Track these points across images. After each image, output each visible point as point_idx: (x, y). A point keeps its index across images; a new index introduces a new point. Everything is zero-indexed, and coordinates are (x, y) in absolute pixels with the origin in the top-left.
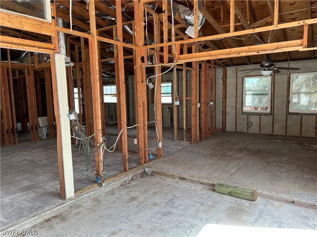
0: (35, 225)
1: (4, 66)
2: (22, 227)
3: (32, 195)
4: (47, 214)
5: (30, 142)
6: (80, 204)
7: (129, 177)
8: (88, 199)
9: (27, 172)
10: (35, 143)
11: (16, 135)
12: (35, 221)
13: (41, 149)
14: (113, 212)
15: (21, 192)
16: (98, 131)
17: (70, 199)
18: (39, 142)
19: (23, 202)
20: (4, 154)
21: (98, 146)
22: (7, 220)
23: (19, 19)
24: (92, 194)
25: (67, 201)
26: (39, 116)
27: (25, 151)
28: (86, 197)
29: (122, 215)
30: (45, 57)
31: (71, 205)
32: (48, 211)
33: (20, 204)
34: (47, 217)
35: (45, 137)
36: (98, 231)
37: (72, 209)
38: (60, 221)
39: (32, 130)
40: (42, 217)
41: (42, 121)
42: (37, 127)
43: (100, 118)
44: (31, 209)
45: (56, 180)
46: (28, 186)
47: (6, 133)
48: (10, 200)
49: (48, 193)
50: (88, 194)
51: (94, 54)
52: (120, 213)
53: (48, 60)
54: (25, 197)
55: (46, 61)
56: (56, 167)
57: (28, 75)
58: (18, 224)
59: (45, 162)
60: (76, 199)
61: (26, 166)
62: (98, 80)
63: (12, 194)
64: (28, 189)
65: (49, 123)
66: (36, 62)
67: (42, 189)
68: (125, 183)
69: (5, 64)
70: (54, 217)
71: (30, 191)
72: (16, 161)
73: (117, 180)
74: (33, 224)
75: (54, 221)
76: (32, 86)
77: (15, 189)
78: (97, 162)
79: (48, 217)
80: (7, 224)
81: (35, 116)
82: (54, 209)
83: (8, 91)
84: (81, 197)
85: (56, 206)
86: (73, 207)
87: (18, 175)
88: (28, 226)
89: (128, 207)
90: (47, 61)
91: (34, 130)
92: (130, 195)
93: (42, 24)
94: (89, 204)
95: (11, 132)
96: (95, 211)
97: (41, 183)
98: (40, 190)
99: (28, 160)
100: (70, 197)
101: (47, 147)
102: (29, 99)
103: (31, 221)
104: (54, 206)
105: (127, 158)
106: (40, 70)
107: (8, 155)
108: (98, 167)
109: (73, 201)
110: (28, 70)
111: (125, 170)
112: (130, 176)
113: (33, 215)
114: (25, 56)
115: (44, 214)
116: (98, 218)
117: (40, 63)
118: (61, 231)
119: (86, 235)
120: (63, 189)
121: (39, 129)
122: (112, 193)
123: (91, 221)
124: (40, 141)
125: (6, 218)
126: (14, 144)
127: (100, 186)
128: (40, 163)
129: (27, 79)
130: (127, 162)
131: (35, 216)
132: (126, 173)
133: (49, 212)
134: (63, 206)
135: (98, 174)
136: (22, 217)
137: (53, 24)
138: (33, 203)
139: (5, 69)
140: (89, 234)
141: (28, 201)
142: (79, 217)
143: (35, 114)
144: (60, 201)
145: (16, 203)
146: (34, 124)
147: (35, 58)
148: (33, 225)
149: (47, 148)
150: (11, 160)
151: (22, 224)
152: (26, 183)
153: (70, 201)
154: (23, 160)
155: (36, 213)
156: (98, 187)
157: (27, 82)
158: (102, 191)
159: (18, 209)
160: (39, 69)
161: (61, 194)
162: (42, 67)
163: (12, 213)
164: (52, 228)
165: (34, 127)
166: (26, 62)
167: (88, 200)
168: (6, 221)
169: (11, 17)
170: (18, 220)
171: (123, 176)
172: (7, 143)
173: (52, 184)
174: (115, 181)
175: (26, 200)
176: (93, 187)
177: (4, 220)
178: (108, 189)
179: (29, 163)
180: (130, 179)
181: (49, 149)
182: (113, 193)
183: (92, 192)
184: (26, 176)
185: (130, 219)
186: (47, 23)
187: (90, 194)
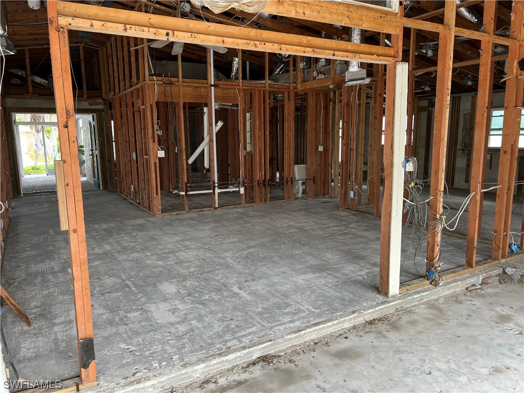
0: (354, 326)
1: (261, 89)
2: (340, 325)
3: (330, 280)
4: (369, 315)
5: (283, 201)
6: (409, 308)
7: (479, 278)
8: (419, 302)
9: (304, 245)
10: (289, 202)
11: (268, 188)
12: (355, 321)
13: (304, 213)
14: (477, 333)
15: (314, 272)
16: (439, 194)
17: (394, 296)
18: (295, 202)
19: (324, 288)
20: (258, 214)
21: (438, 218)
22: (317, 310)
23: (359, 12)
24: (427, 295)
25: (391, 299)
26: (295, 164)
27: (283, 213)
28: (417, 298)
29: (498, 341)
30: (315, 72)
31: (398, 307)
32: (369, 308)
33: (322, 290)
34: (368, 318)
35: (300, 195)
36: (466, 360)
37: (399, 313)
38: (391, 329)
39: (287, 183)
40: (362, 316)
41: (299, 172)
42: (293, 180)
43: (444, 172)
44: (341, 300)
45: (354, 263)
46: (317, 265)
47: (257, 186)
48: (304, 282)
49: (354, 281)
50: (419, 295)
51: (447, 59)
52: (490, 337)
53: (318, 76)
54: (323, 281)
55: (314, 78)
56: (341, 242)
57: (288, 100)
58: (336, 320)
59: (320, 232)
60: (404, 298)
61: (298, 235)
63: (302, 274)
64: (319, 269)
65: (308, 174)
66: (299, 81)
67: (341, 273)
68: (473, 288)
69: (260, 85)
70: (380, 320)
71: (325, 274)
72: (279, 225)
73: (460, 280)
74: (352, 323)
75: (381, 326)
76: (292, 118)
77: (301, 266)
78: (431, 244)
79: (370, 318)
80: (319, 316)
81: (291, 163)
82: (377, 308)
83: (263, 125)
84: (409, 298)
85: (378, 305)
86: (399, 311)
87: (294, 248)
88: (347, 325)
89: (502, 331)
90: (317, 78)
91: (289, 183)
92: (493, 310)
93: (385, 17)
94: (423, 311)
95: (262, 185)
96: (440, 324)
97: (333, 263)
98: (339, 275)
99: (294, 226)
100: (394, 294)
101: (310, 210)
102: (286, 138)
103: (351, 319)
104: (375, 303)
105: (475, 245)
106: (303, 93)
107: (264, 216)
108: (430, 252)
109: (400, 301)
110: (288, 92)
111: (470, 265)
112: (481, 277)
113: (351, 310)
115: (365, 312)
116: (452, 337)
117: (304, 81)
118: (400, 344)
119: (446, 360)
120: (385, 279)
121: (295, 183)
122: (455, 299)
123: (443, 339)
124: (295, 200)
125: (314, 308)
126: (265, 201)
127: (435, 285)
128: (314, 232)
129: (286, 107)
130: (475, 252)
131: (354, 312)
132: (471, 270)
133: (371, 310)
134: (388, 305)
135: (430, 265)
136: (335, 310)
137: (399, 15)
138: (340, 292)
139: (262, 91)
140: (452, 361)
141: (331, 288)
142: (419, 328)
143: (292, 160)
144: (381, 298)
145: (315, 287)
146: (290, 175)
147: (299, 74)
148: (352, 325)
149: (311, 212)
150: (271, 224)
151: (341, 320)
152: (313, 261)
153: (396, 300)
154: (288, 226)
155: (352, 309)
156: (430, 286)
157: (286, 111)
158: (439, 293)
159: (323, 296)
160: (302, 91)
161: (381, 288)
162: (308, 87)
163: (318, 300)
164: (385, 337)
165: (289, 179)
166: (282, 81)
167: (419, 304)
168: (316, 311)
169: (351, 9)
170: (332, 313)
171: (467, 275)
172: (258, 199)
173: (350, 268)
174: (456, 281)
175: (327, 286)
176: (424, 285)
177: (314, 310)
178: (447, 292)
179: (299, 232)
180: (480, 281)
181: (315, 213)
182: (459, 301)
183: (424, 292)
184: (306, 249)
185: (517, 353)
186: (387, 13)
187: (422, 294)
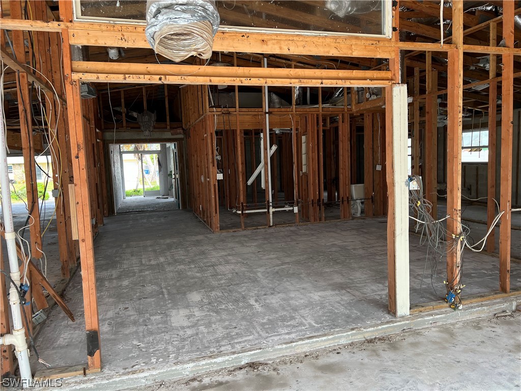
0: (352, 343)
1: (314, 113)
2: (336, 341)
3: (347, 298)
4: (370, 332)
5: (339, 220)
6: (418, 330)
7: (512, 304)
8: (432, 325)
9: (338, 263)
10: (345, 222)
11: (323, 208)
12: (353, 338)
13: (354, 232)
14: (481, 360)
15: (333, 290)
16: (455, 212)
17: (403, 317)
18: (352, 221)
19: (336, 305)
20: (308, 233)
21: (454, 238)
22: (318, 324)
23: (348, 42)
24: (440, 318)
25: (398, 319)
26: (351, 184)
27: (333, 232)
28: (429, 320)
29: (500, 370)
30: (368, 94)
31: (405, 328)
32: (371, 326)
33: (333, 307)
34: (369, 336)
35: (359, 215)
36: (453, 386)
37: (405, 334)
38: (389, 348)
39: (343, 203)
40: (361, 334)
41: (356, 191)
42: (349, 199)
43: (460, 190)
44: (348, 317)
45: (379, 283)
46: (341, 284)
47: (311, 205)
48: (319, 298)
49: (370, 300)
50: (432, 317)
51: (456, 77)
52: (495, 366)
53: (370, 97)
54: (338, 299)
55: (367, 99)
56: (378, 262)
57: (343, 122)
58: (332, 335)
59: (361, 252)
60: (413, 319)
61: (337, 254)
62: (461, 123)
63: (321, 291)
64: (340, 287)
65: (366, 194)
66: (354, 103)
67: (361, 292)
68: (503, 314)
69: (314, 110)
70: (380, 339)
71: (344, 291)
72: (323, 244)
73: (486, 305)
74: (350, 340)
75: (379, 345)
76: (347, 139)
77: (324, 284)
78: (450, 265)
79: (371, 336)
80: (317, 330)
81: (347, 182)
82: (380, 327)
83: (316, 146)
84: (420, 319)
85: (382, 324)
86: (407, 332)
87: (327, 265)
88: (343, 341)
89: (512, 360)
90: (370, 99)
91: (345, 203)
92: (514, 338)
93: (378, 43)
94: (434, 334)
95: (316, 204)
96: (445, 348)
97: (358, 282)
98: (357, 293)
99: (339, 245)
100: (404, 314)
101: (362, 230)
102: (341, 158)
103: (349, 335)
104: (380, 322)
105: (509, 268)
106: (359, 114)
107: (313, 235)
108: (450, 273)
109: (408, 322)
110: (343, 115)
111: (504, 290)
112: (514, 304)
113: (351, 327)
114: (339, 95)
115: (365, 330)
116: (451, 362)
117: (358, 103)
118: (391, 363)
119: (431, 383)
120: (393, 298)
121: (352, 203)
122: (477, 325)
123: (439, 363)
124: (352, 219)
125: (317, 322)
126: (320, 220)
127: (454, 309)
128: (354, 252)
129: (340, 128)
130: (508, 276)
131: (353, 329)
132: (504, 295)
133: (373, 329)
134: (392, 325)
135: (450, 287)
136: (336, 326)
137: (393, 40)
138: (349, 310)
139: (315, 115)
140: (438, 385)
141: (343, 305)
142: (419, 351)
143: (347, 179)
144: (388, 317)
145: (327, 304)
146: (346, 195)
147: (353, 96)
148: (350, 342)
149: (362, 231)
150: (317, 242)
151: (337, 335)
152: (338, 279)
153: (404, 321)
154: (332, 245)
155: (354, 326)
156: (449, 309)
157: (340, 133)
158: (458, 317)
159: (330, 313)
160: (357, 112)
161: (389, 307)
162: (361, 108)
163: (323, 316)
164: (378, 355)
165: (345, 199)
166: (339, 104)
167: (432, 327)
168: (316, 325)
169: (338, 41)
170: (332, 328)
171: (498, 300)
172: (312, 218)
173: (373, 287)
174: (482, 305)
175: (340, 303)
176: (442, 308)
177: (315, 325)
178: (468, 317)
179: (340, 250)
180: (514, 308)
181: (366, 233)
182: (479, 327)
183: (439, 314)
184: (337, 268)
185: (516, 384)
186: (385, 40)
187: (436, 317)
